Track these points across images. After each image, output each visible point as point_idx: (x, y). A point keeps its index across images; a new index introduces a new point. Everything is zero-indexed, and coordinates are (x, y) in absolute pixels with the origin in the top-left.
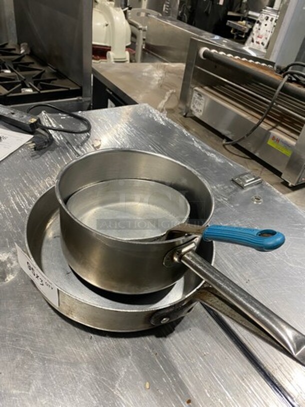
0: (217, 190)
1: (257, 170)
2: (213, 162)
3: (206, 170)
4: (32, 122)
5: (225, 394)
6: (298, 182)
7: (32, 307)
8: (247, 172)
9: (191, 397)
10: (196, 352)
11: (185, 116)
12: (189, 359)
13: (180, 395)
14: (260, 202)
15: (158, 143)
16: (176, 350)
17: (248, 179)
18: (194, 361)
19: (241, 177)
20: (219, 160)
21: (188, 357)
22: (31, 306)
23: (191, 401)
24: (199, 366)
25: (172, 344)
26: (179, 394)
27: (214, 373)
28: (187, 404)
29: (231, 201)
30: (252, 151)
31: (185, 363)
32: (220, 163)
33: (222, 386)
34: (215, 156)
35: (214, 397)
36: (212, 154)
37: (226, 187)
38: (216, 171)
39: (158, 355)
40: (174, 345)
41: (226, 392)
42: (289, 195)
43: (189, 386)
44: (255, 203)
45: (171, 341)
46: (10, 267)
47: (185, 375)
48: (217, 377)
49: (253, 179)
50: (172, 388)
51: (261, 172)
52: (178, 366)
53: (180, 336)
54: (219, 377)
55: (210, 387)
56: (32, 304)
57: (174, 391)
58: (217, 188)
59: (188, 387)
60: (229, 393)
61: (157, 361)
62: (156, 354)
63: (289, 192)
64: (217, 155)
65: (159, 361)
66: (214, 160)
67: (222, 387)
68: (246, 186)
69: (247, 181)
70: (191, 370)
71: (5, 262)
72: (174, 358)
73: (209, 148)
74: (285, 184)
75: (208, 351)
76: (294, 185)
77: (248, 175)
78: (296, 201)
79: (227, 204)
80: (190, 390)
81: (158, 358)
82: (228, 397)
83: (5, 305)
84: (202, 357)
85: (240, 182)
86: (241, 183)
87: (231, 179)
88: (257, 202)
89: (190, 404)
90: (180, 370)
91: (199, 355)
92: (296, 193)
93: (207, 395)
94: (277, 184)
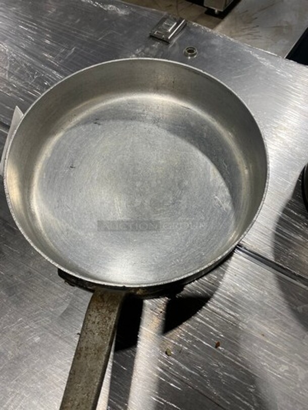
1: (171, 5)
2: (115, 17)
6: (226, 5)
8: (162, 16)
14: (195, 54)
15: (30, 17)
17: (169, 27)
19: (159, 27)
20: (123, 12)
32: (126, 16)
34: (114, 7)
36: (111, 6)
38: (125, 32)
42: (220, 27)
44: (189, 58)
49: (175, 24)
51: (177, 7)
63: (218, 23)
66: (117, 14)
68: (171, 38)
69: (169, 30)
74: (210, 12)
76: (222, 11)
77: (168, 20)
78: (231, 32)
86: (163, 36)
87: (148, 35)
88: (191, 56)
92: (227, 20)
94: (201, 16)
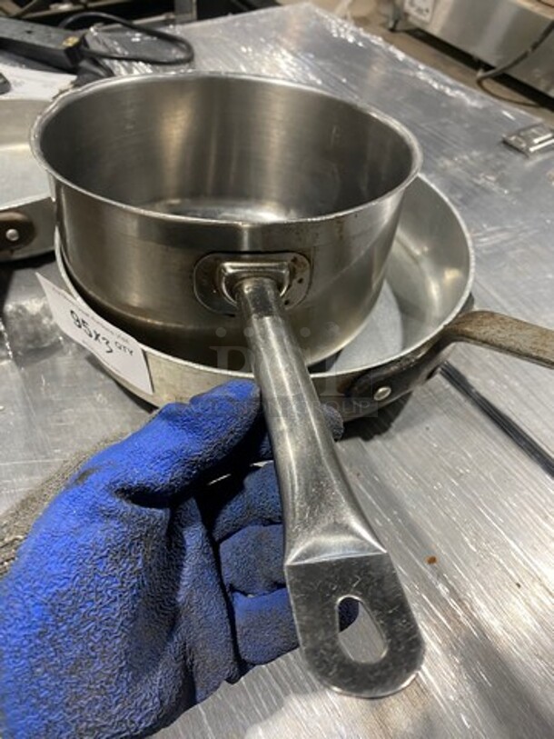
0: (472, 163)
2: (459, 107)
3: (446, 124)
4: (70, 44)
5: (506, 545)
7: (98, 394)
8: (534, 123)
9: (436, 551)
10: (442, 470)
11: (393, 30)
12: (429, 482)
13: (413, 550)
16: (401, 468)
17: (536, 136)
18: (438, 487)
19: (522, 134)
20: (475, 104)
21: (425, 479)
22: (95, 392)
23: (438, 560)
24: (450, 495)
25: (390, 456)
26: (410, 547)
27: (483, 508)
28: (429, 567)
29: (502, 181)
30: (541, 87)
31: (421, 490)
32: (476, 109)
33: (499, 529)
34: (463, 95)
35: (485, 551)
36: (458, 92)
37: (490, 156)
38: (467, 126)
39: (362, 476)
40: (395, 456)
41: (511, 542)
43: (431, 532)
45: (389, 450)
46: (49, 324)
47: (420, 512)
48: (488, 514)
49: (550, 135)
50: (394, 537)
52: (406, 496)
53: (406, 439)
54: (494, 514)
55: (475, 533)
56: (96, 389)
57: (400, 541)
58: (472, 159)
59: (430, 535)
60: (517, 545)
61: (361, 487)
62: (358, 475)
64: (469, 94)
65: (365, 487)
66: (463, 104)
67: (502, 532)
68: (535, 152)
69: (536, 141)
70: (434, 504)
71: (38, 315)
72: (396, 482)
73: (449, 81)
75: (468, 468)
77: (539, 128)
79: (495, 188)
80: (433, 540)
81: (363, 482)
82: (514, 550)
83: (43, 393)
84: (456, 479)
85: (521, 143)
86: (523, 146)
87: (500, 140)
89: (435, 565)
90: (409, 503)
91: (448, 476)
93: (469, 549)
